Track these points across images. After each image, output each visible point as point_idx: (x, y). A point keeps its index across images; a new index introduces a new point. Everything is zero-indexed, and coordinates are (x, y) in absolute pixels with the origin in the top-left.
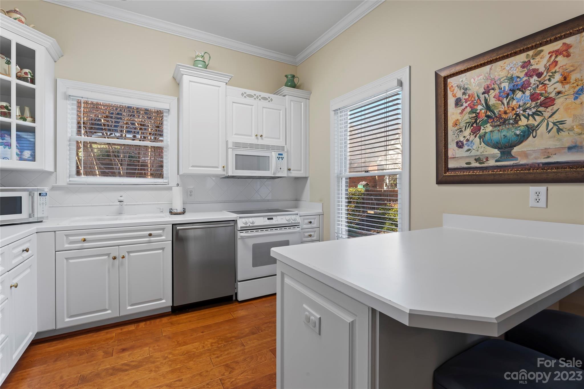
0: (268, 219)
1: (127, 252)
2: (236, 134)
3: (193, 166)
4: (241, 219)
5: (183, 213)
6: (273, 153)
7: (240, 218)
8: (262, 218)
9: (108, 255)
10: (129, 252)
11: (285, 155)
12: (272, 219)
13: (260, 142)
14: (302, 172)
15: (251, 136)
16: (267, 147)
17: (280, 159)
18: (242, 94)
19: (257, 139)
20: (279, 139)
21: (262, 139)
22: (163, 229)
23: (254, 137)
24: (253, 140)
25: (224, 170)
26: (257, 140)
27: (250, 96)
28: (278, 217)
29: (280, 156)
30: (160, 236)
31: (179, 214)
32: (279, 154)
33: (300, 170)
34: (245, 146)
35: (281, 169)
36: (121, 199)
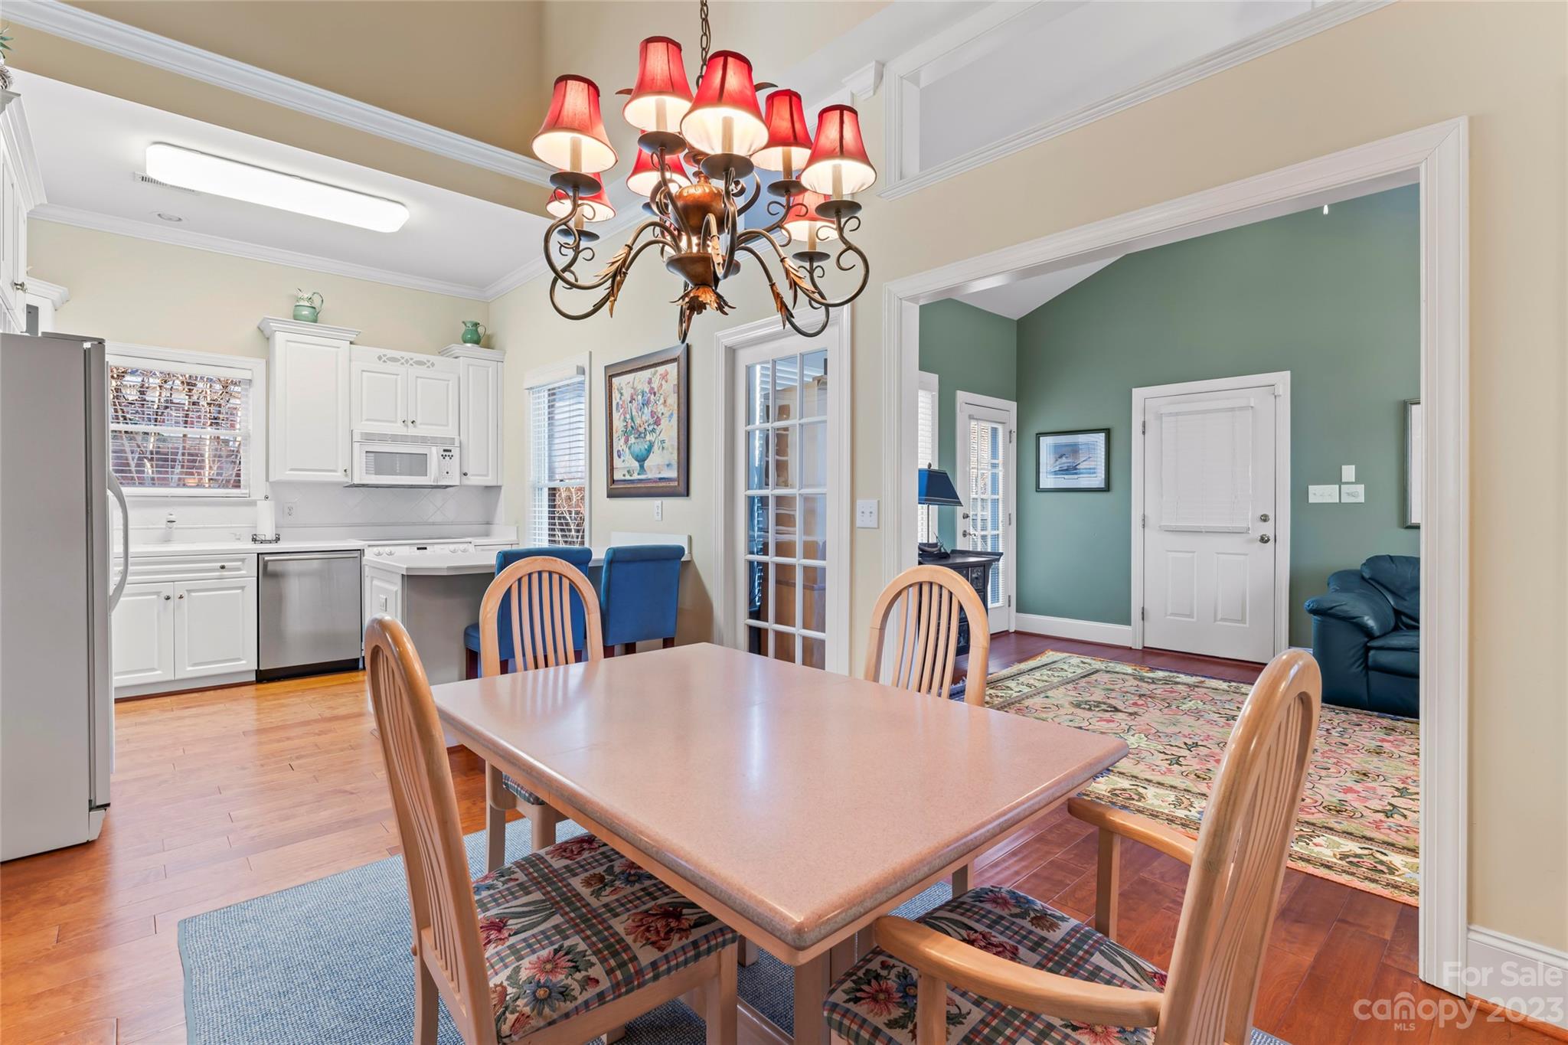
0: (418, 549)
1: (187, 591)
2: (368, 420)
3: (292, 470)
4: (371, 548)
5: (277, 540)
6: (434, 449)
7: (369, 546)
8: (408, 547)
9: (158, 593)
10: (189, 591)
11: (455, 452)
12: (426, 548)
13: (412, 431)
14: (490, 478)
15: (395, 422)
16: (424, 440)
17: (447, 458)
18: (380, 358)
19: (407, 426)
20: (447, 425)
21: (415, 427)
22: (243, 560)
23: (400, 424)
24: (398, 429)
25: (346, 475)
26: (405, 429)
27: (394, 360)
28: (436, 546)
29: (447, 453)
30: (238, 569)
31: (270, 542)
32: (445, 451)
33: (487, 475)
34: (382, 438)
35: (447, 473)
36: (172, 518)
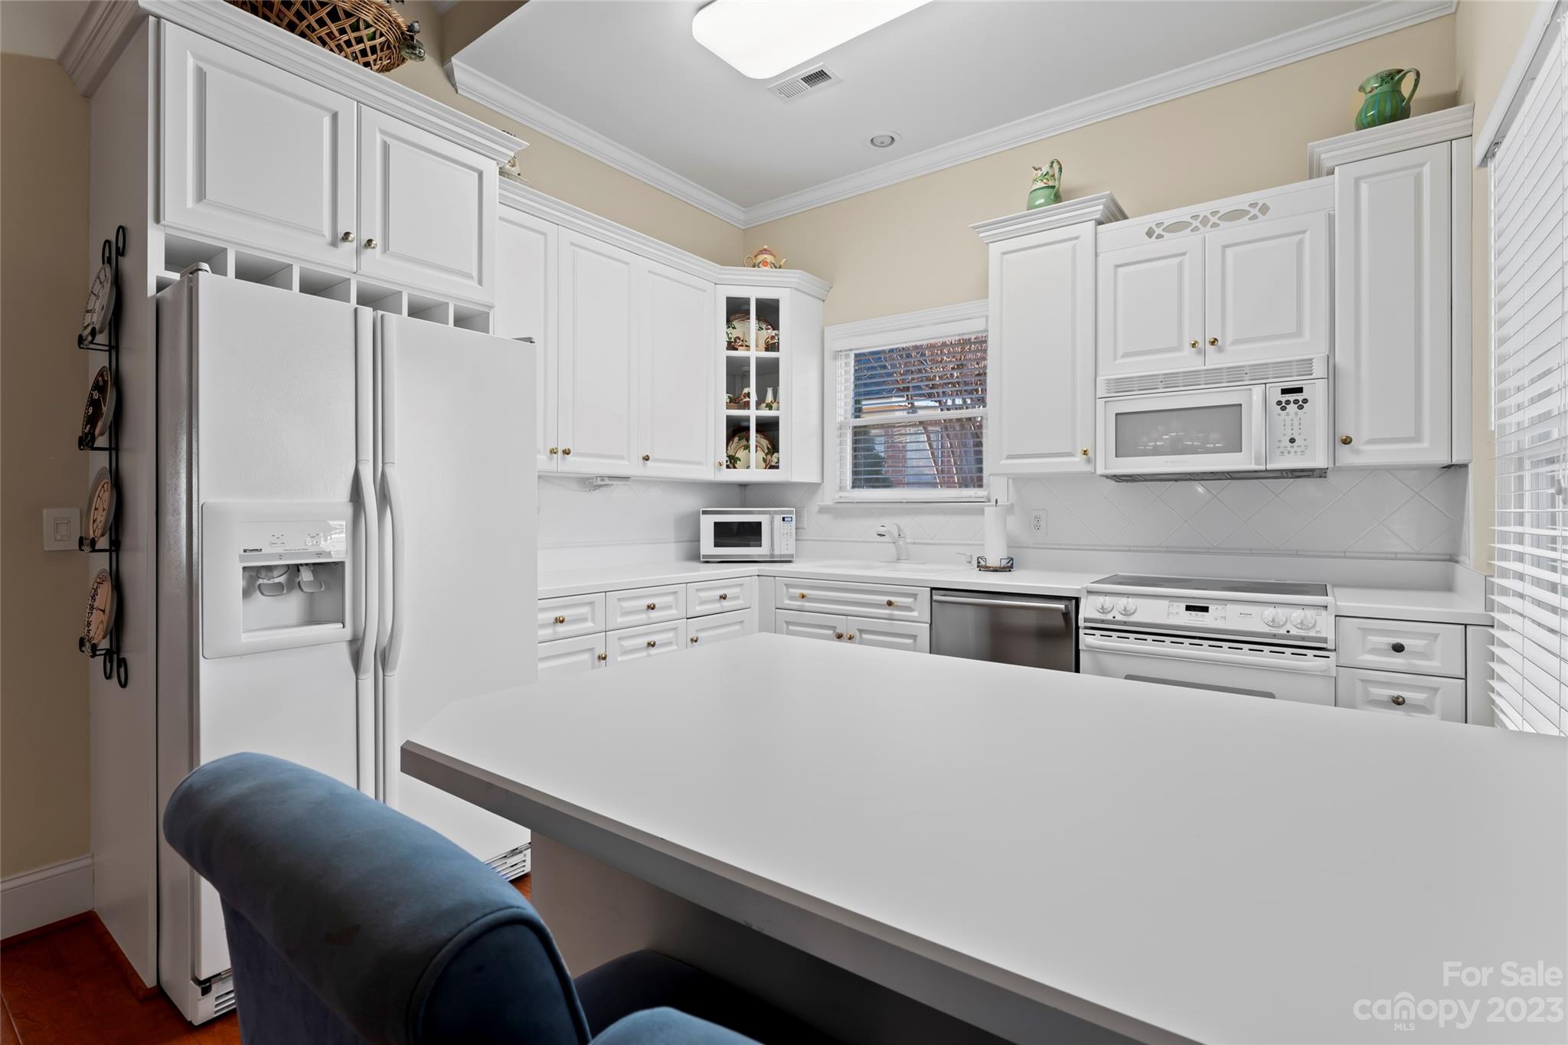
0: (1189, 608)
2: (1124, 355)
4: (1092, 598)
5: (1008, 568)
6: (1257, 392)
7: (1090, 592)
8: (1165, 603)
10: (861, 631)
11: (1316, 392)
12: (1205, 609)
13: (1215, 360)
14: (1426, 444)
15: (1179, 348)
16: (1235, 375)
17: (1292, 408)
18: (1150, 233)
19: (1203, 353)
20: (1299, 333)
21: (1221, 350)
22: (914, 596)
23: (1188, 349)
24: (1187, 361)
26: (1200, 358)
27: (1177, 227)
28: (1230, 607)
29: (1292, 397)
30: (908, 608)
31: (995, 570)
32: (1285, 391)
33: (1417, 438)
34: (1148, 384)
35: (1292, 441)
36: (882, 530)
